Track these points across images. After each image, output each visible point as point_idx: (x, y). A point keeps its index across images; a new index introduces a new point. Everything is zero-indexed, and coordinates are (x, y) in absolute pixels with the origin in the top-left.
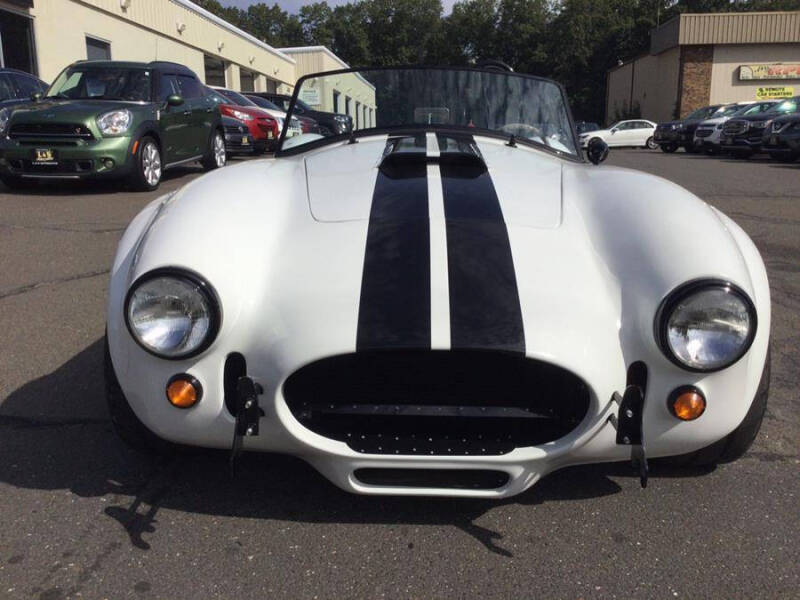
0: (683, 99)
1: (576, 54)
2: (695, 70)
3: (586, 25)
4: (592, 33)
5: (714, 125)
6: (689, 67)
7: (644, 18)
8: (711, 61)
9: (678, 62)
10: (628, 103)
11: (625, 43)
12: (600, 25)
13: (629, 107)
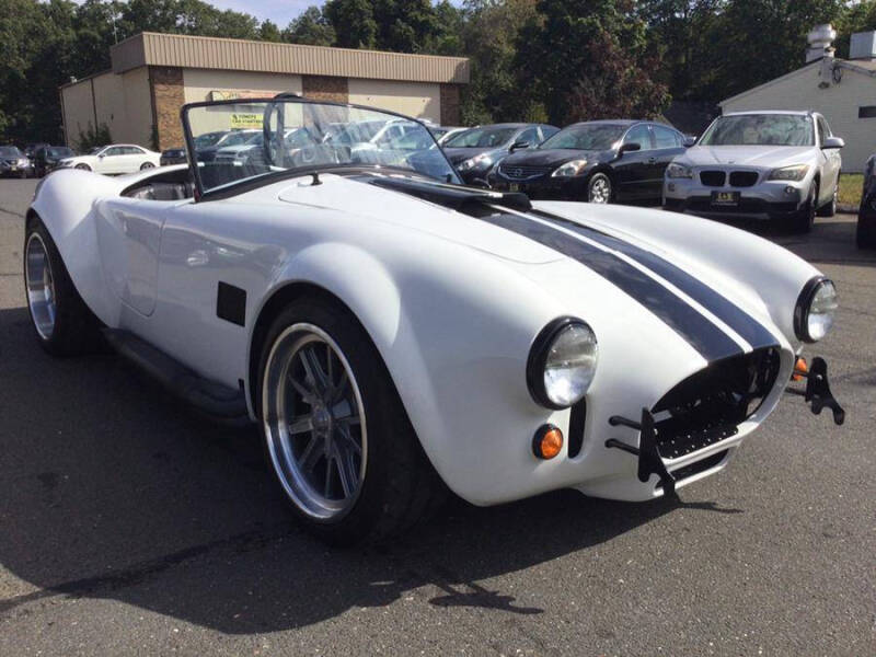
0: (160, 124)
1: (10, 65)
2: (167, 93)
3: (16, 32)
4: (26, 42)
5: (234, 153)
6: (160, 89)
7: (88, 31)
8: (182, 84)
9: (148, 83)
10: (93, 124)
11: (69, 57)
12: (33, 33)
13: (95, 130)
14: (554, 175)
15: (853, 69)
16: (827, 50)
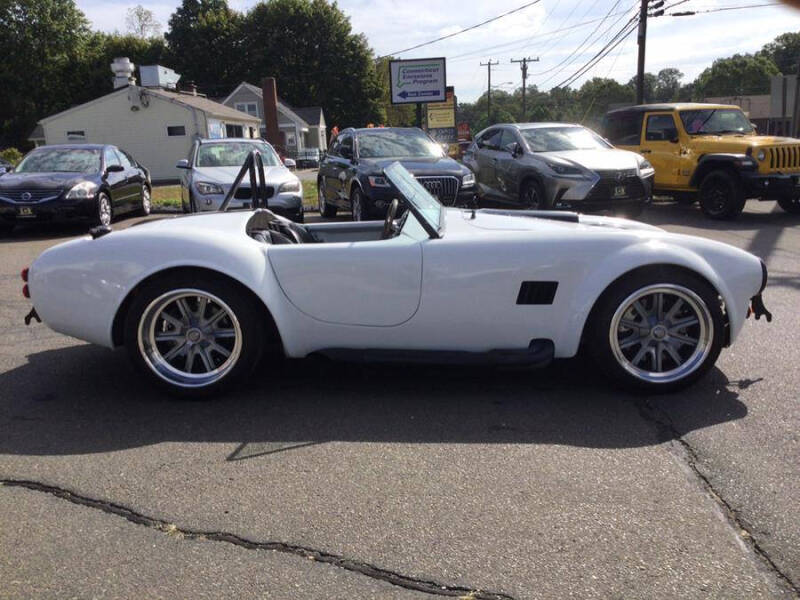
14: (67, 197)
15: (156, 96)
16: (130, 79)
